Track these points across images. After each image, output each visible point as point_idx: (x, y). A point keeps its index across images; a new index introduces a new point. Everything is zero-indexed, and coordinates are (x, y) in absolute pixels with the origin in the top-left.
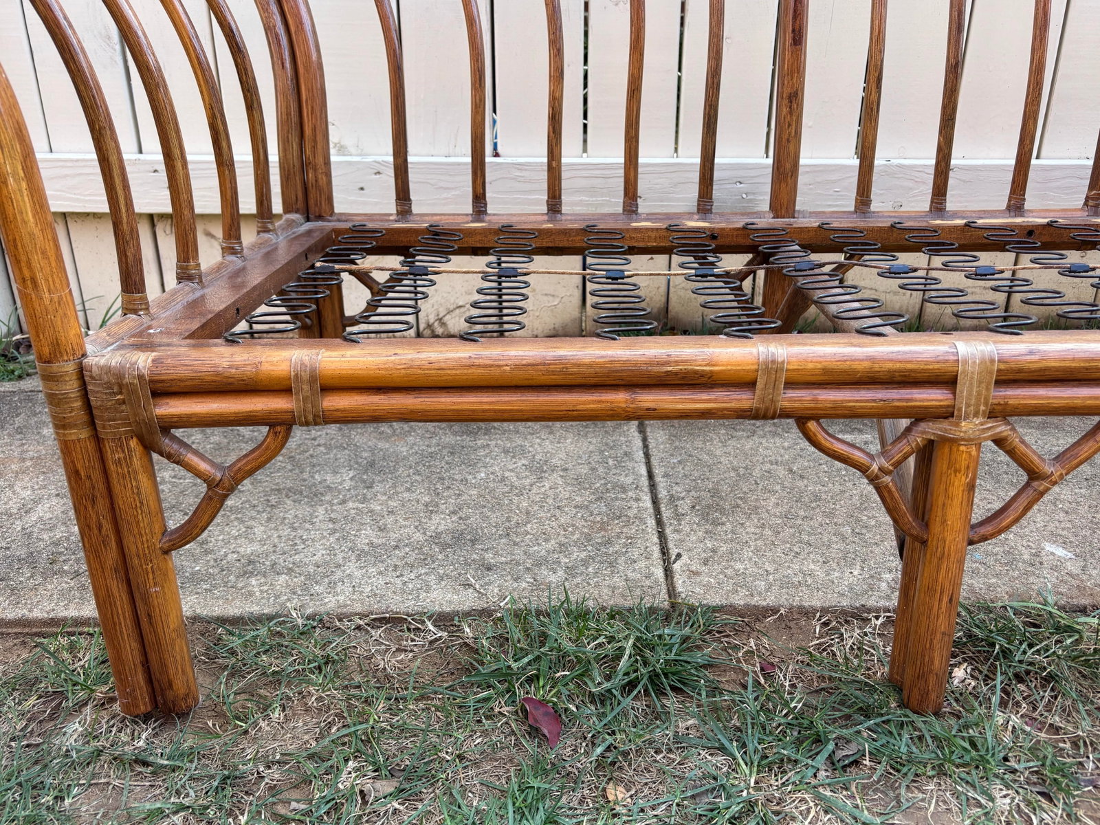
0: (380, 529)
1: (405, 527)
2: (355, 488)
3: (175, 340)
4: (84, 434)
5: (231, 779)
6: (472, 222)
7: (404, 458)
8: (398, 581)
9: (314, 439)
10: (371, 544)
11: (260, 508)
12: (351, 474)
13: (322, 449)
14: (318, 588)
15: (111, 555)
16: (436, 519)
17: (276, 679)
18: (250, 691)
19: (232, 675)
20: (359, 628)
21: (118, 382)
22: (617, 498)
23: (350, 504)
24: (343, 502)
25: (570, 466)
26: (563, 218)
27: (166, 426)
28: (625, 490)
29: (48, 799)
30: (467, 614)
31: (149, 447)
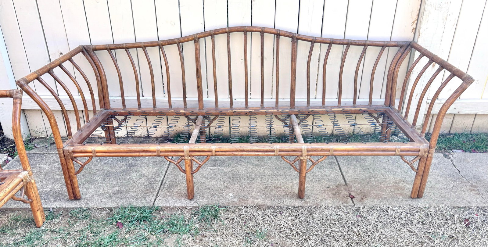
0: (104, 190)
1: (109, 190)
2: (101, 180)
3: (76, 144)
4: (63, 158)
5: (68, 234)
6: (138, 110)
7: (114, 173)
8: (104, 201)
9: (96, 168)
10: (101, 193)
11: (81, 185)
12: (101, 177)
13: (97, 170)
14: (89, 202)
15: (67, 175)
16: (115, 188)
17: (79, 219)
18: (74, 220)
19: (71, 218)
20: (95, 210)
21: (68, 152)
22: (154, 184)
23: (99, 184)
24: (98, 184)
25: (148, 176)
26: (156, 109)
27: (75, 157)
28: (156, 181)
29: (40, 236)
30: (114, 208)
31: (73, 160)
